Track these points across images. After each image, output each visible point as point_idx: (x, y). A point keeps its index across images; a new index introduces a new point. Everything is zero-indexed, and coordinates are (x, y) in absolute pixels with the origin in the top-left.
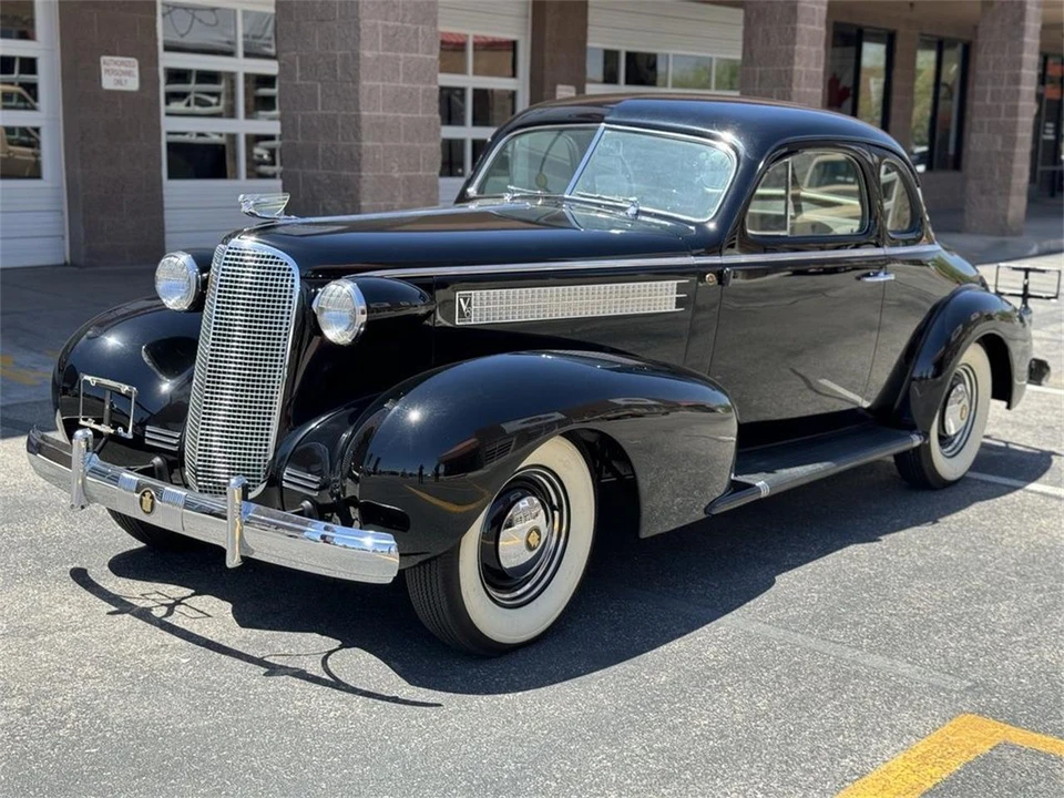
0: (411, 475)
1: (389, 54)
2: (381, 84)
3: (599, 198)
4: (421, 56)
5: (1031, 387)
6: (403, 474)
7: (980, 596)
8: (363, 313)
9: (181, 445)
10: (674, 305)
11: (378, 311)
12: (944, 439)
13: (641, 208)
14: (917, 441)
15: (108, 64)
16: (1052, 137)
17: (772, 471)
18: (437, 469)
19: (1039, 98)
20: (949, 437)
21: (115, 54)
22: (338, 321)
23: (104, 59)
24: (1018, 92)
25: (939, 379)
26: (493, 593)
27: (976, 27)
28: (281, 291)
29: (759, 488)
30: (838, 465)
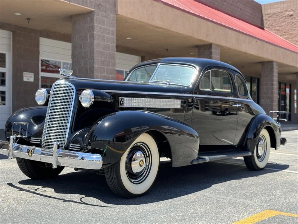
0: (106, 141)
1: (102, 66)
2: (100, 74)
3: (159, 81)
4: (111, 67)
5: (282, 146)
6: (104, 141)
7: (271, 189)
8: (93, 98)
9: (41, 142)
10: (180, 107)
11: (97, 99)
12: (258, 157)
13: (170, 83)
14: (250, 154)
15: (25, 74)
16: (283, 105)
17: (210, 156)
18: (113, 139)
19: (279, 94)
20: (260, 156)
21: (27, 72)
22: (86, 101)
23: (24, 73)
24: (273, 88)
25: (255, 139)
26: (132, 180)
27: (260, 74)
28: (70, 97)
29: (206, 159)
30: (229, 157)
